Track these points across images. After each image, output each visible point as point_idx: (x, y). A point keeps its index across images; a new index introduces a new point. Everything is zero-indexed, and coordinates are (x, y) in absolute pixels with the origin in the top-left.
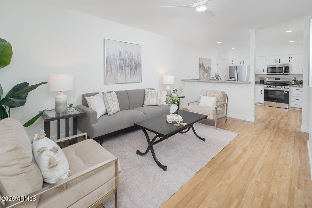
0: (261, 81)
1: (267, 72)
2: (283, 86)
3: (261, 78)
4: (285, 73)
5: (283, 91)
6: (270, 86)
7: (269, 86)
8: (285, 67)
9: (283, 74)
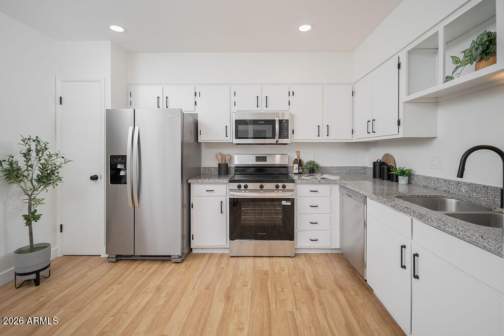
0: (219, 164)
1: (237, 137)
2: (280, 185)
3: (220, 157)
4: (281, 141)
5: (280, 200)
6: (246, 187)
7: (243, 185)
8: (281, 121)
9: (277, 144)
